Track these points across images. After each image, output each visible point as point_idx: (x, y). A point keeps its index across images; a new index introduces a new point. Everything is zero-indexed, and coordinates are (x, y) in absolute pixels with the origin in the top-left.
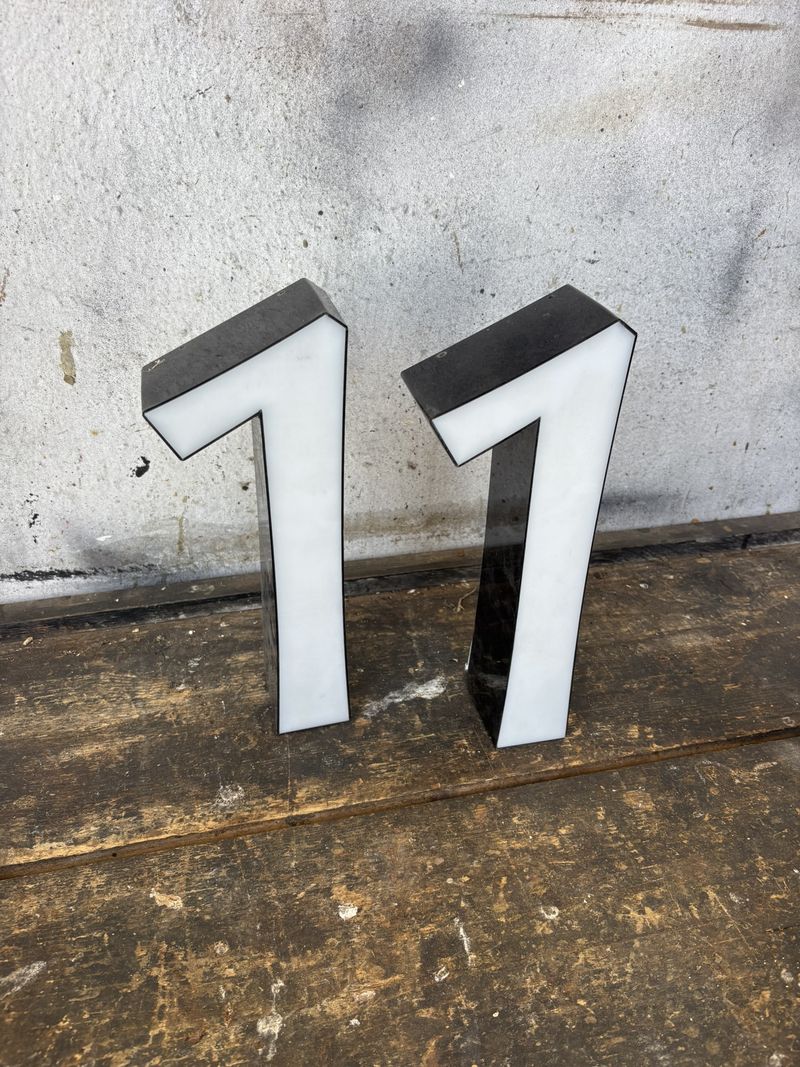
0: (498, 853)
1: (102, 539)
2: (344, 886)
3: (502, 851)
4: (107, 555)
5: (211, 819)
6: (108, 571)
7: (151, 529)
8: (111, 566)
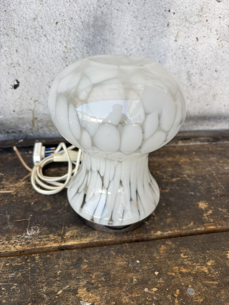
0: (173, 274)
2: (85, 289)
3: (176, 273)
4: (2, 125)
5: (19, 244)
6: (3, 132)
7: (21, 114)
8: (4, 131)
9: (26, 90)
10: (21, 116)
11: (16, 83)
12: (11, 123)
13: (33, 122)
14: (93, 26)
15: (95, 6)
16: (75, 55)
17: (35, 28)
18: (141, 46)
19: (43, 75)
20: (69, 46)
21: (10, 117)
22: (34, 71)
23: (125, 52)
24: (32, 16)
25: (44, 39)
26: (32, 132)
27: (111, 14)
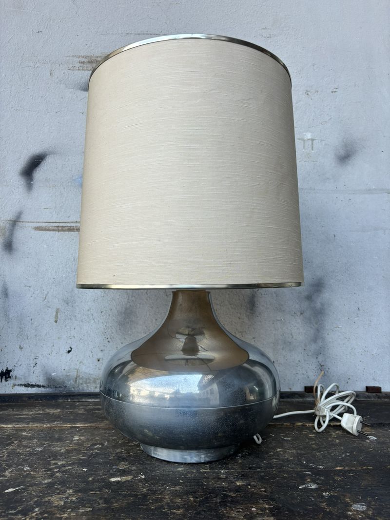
1: (53, 374)
4: (53, 380)
6: (52, 387)
7: (68, 372)
8: (54, 385)
9: (75, 354)
10: (68, 374)
11: (70, 349)
12: (60, 379)
13: (76, 378)
14: (124, 313)
15: (126, 302)
16: (111, 330)
17: (88, 315)
18: (156, 324)
19: (88, 344)
20: (107, 325)
21: (61, 374)
22: (82, 341)
23: (145, 328)
24: (88, 308)
25: (92, 322)
26: (74, 388)
27: (136, 306)
